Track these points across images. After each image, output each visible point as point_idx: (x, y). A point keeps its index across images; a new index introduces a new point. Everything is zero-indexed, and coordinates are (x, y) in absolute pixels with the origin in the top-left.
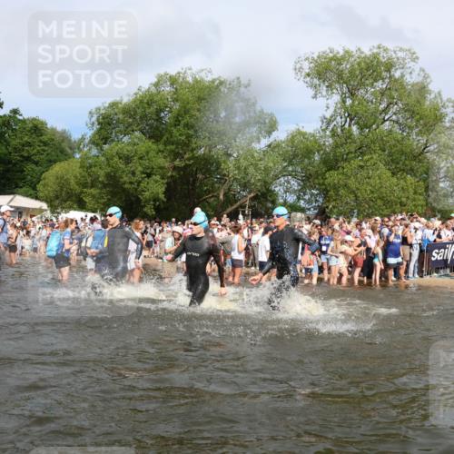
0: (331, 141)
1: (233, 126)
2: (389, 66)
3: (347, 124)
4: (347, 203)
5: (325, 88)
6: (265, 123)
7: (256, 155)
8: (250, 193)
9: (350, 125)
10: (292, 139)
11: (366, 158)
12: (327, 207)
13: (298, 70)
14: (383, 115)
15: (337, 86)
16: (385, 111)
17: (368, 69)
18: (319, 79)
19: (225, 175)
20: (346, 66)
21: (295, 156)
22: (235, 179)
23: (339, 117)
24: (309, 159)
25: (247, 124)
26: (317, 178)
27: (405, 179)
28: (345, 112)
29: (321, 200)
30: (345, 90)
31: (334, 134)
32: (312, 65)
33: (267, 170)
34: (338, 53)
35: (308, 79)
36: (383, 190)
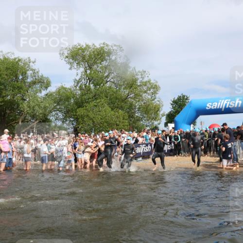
0: (79, 92)
1: (26, 84)
2: (109, 53)
3: (88, 83)
4: (89, 125)
5: (76, 64)
6: (44, 83)
7: (39, 99)
8: (36, 120)
9: (89, 84)
10: (59, 91)
11: (98, 101)
12: (78, 127)
13: (62, 54)
14: (106, 79)
15: (82, 63)
16: (107, 77)
17: (98, 55)
18: (73, 59)
19: (22, 111)
20: (87, 53)
21: (61, 100)
22: (28, 113)
23: (83, 80)
24: (68, 101)
25: (34, 83)
26: (72, 112)
27: (118, 112)
28: (86, 77)
29: (75, 124)
30: (87, 65)
31: (81, 89)
32: (69, 52)
33: (45, 108)
34: (83, 46)
35: (67, 59)
36: (107, 118)
